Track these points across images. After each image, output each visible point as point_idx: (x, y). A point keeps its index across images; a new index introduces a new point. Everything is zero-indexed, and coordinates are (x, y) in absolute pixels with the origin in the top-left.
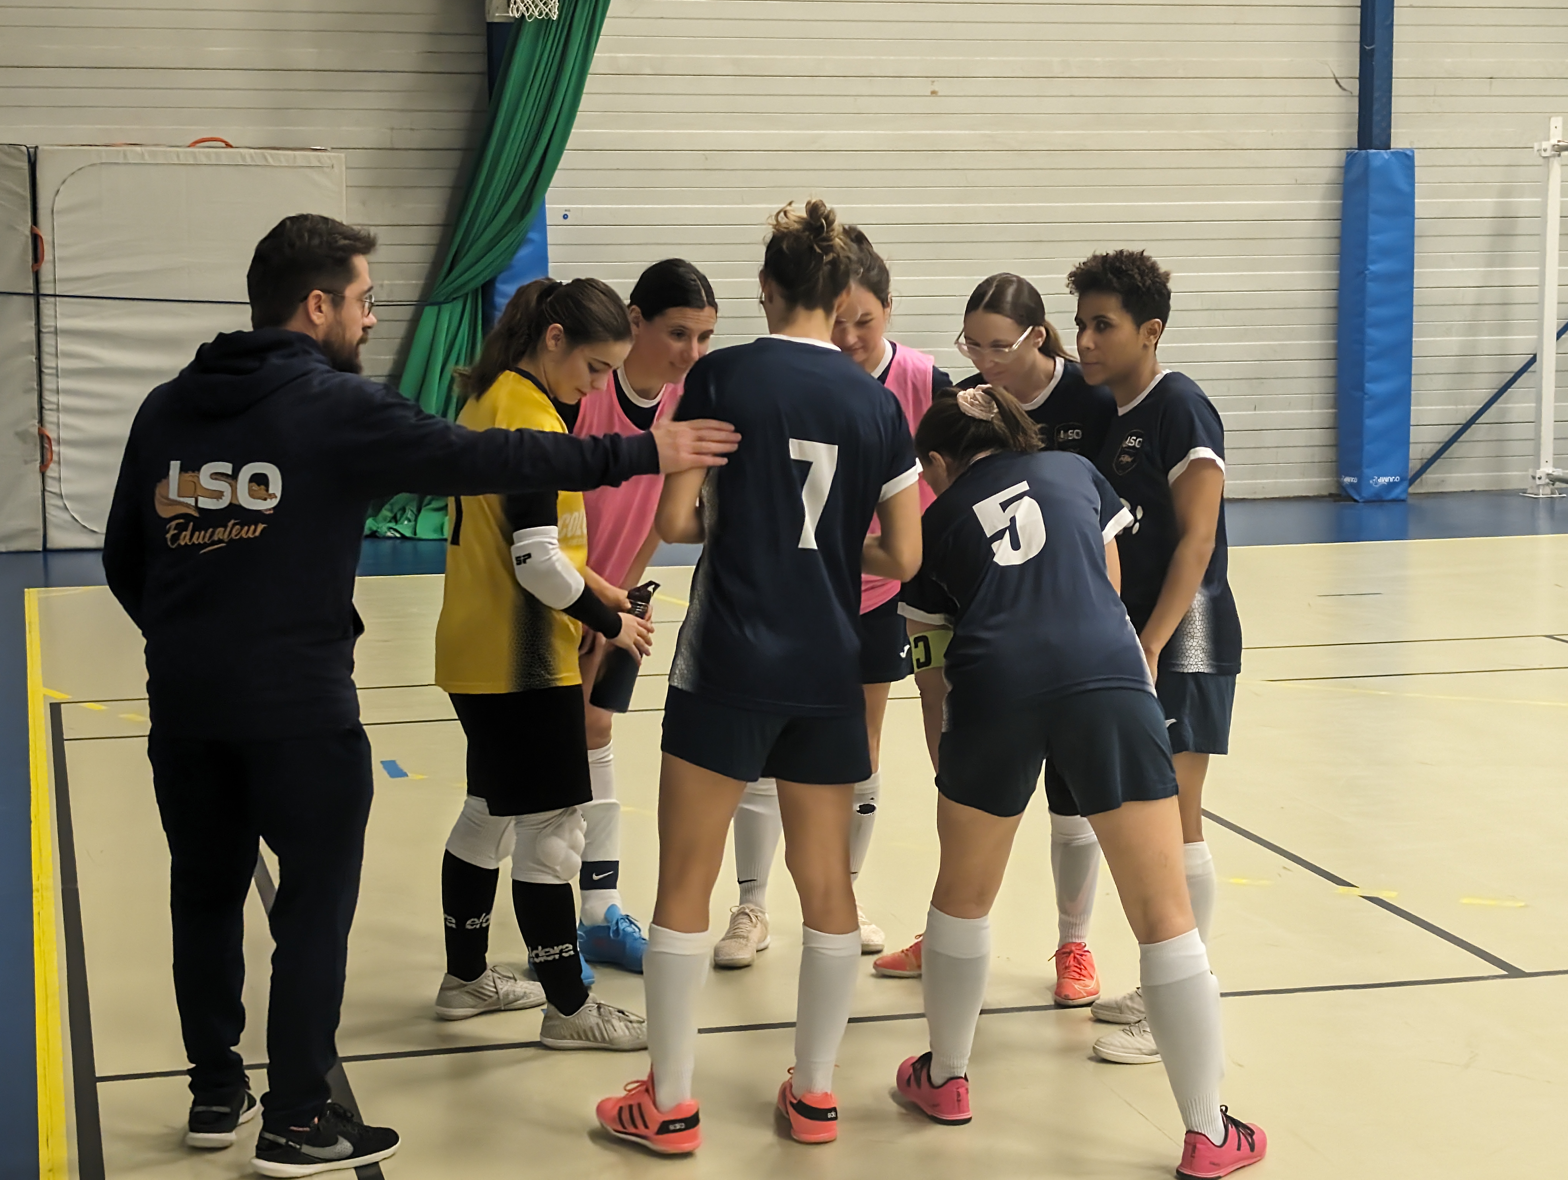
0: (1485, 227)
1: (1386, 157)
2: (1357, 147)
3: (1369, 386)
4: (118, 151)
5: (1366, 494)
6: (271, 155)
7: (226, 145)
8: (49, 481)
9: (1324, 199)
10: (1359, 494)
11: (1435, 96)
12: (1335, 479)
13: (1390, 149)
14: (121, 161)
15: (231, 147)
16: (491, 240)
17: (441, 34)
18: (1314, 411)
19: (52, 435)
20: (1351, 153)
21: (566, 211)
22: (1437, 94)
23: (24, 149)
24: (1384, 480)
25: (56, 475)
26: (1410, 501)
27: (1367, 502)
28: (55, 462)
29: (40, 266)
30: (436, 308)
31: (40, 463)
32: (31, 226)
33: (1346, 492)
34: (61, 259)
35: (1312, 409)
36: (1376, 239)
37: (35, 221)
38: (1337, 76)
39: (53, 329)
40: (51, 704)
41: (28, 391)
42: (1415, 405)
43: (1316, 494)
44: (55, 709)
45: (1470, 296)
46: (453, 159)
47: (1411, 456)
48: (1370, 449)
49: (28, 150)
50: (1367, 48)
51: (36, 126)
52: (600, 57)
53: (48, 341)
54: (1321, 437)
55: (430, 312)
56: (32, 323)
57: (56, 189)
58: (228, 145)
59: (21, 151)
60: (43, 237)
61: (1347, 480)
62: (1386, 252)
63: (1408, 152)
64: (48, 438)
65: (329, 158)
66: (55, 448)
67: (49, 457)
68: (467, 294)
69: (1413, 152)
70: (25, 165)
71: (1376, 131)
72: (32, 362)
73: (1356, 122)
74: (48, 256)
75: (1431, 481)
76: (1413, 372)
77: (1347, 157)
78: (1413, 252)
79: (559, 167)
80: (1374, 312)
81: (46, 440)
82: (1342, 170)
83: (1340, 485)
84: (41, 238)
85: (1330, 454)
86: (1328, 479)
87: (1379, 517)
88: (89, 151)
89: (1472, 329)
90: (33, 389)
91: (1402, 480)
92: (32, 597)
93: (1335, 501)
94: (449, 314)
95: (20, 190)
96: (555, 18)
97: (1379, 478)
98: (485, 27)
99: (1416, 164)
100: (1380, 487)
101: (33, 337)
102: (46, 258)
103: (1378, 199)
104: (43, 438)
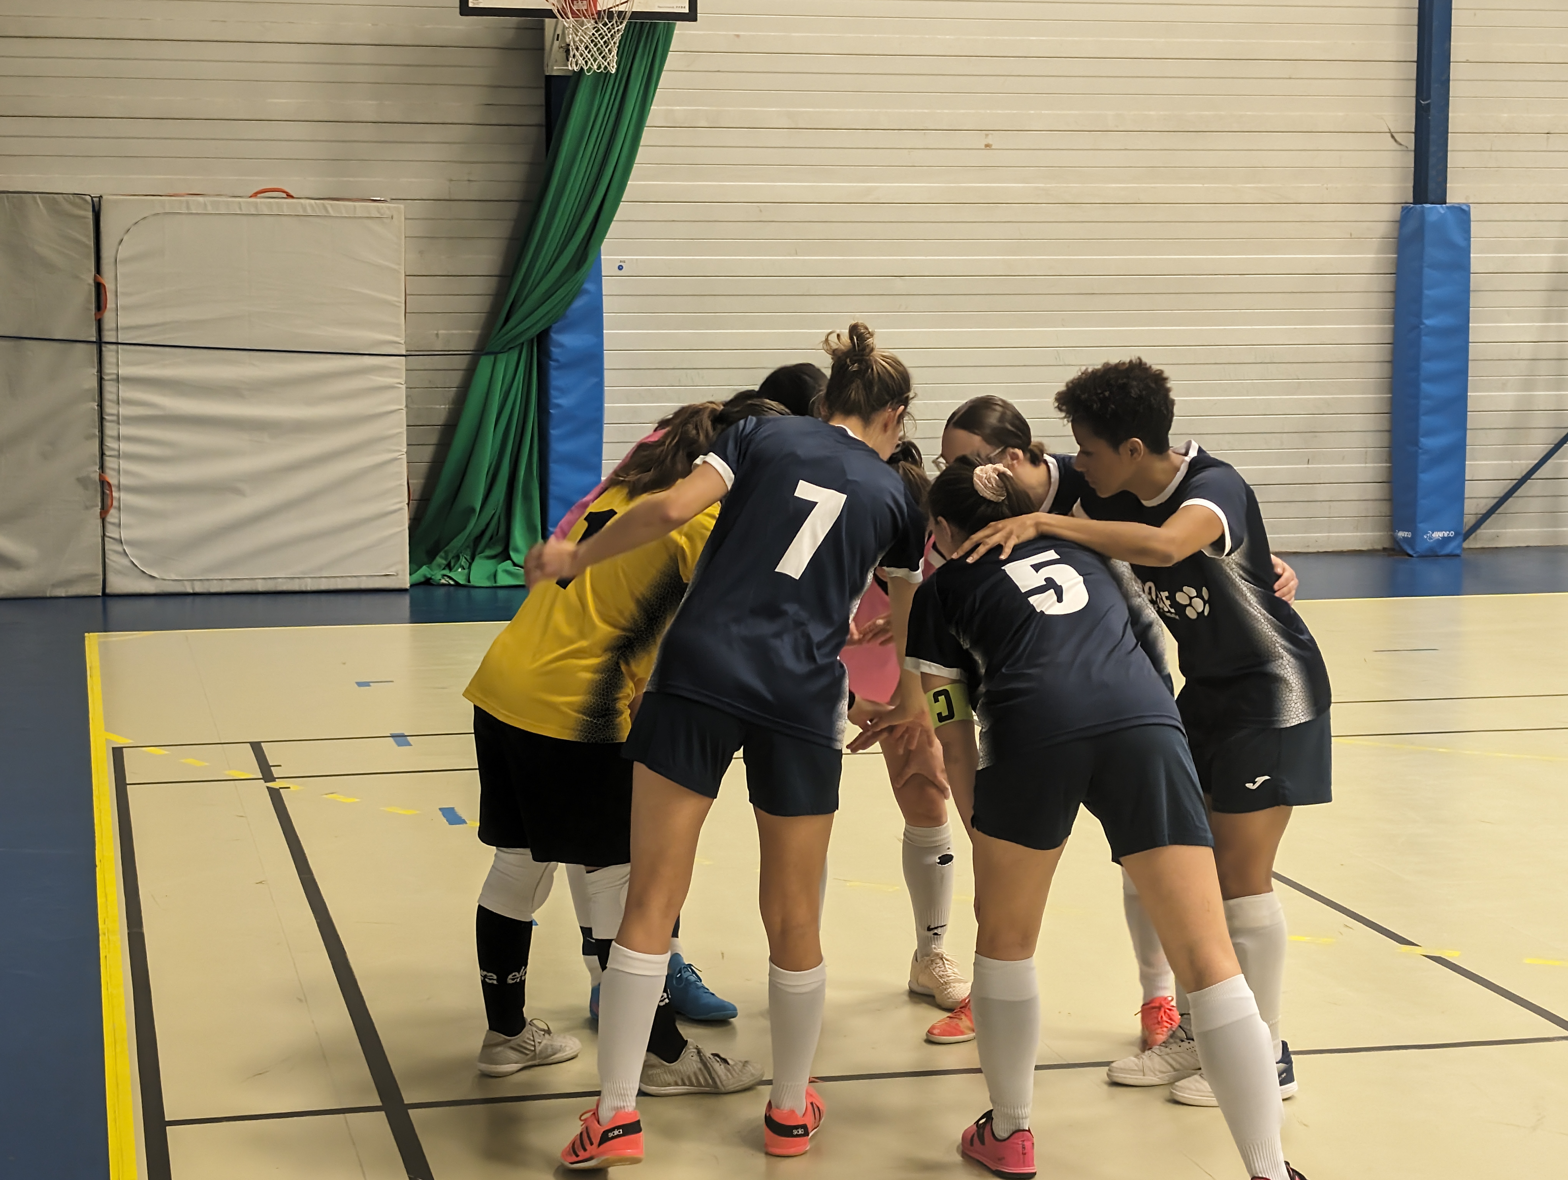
0: (1542, 281)
1: (1442, 211)
2: (1411, 201)
3: (1423, 440)
4: (180, 201)
5: (1421, 548)
6: (331, 205)
7: (287, 195)
8: (109, 528)
9: (1377, 253)
10: (1413, 549)
11: (1491, 151)
12: (1389, 533)
13: (1445, 203)
14: (184, 211)
15: (292, 197)
16: (547, 291)
17: (500, 87)
18: (1367, 465)
19: (113, 481)
20: (1407, 207)
21: (621, 262)
22: (1494, 149)
23: (88, 198)
24: (1438, 535)
25: (116, 521)
26: (1464, 555)
27: (1422, 556)
28: (115, 508)
29: (102, 315)
30: (492, 357)
31: (101, 509)
32: (95, 276)
33: (1400, 547)
34: (125, 308)
35: (1366, 463)
36: (1430, 294)
37: (98, 269)
38: (1392, 131)
39: (114, 377)
40: (113, 748)
41: (89, 437)
42: (1470, 460)
43: (1370, 548)
44: (118, 753)
45: (1527, 351)
46: (510, 211)
47: (1466, 511)
48: (1424, 504)
49: (92, 201)
50: (1423, 102)
51: (100, 176)
52: (657, 110)
53: (109, 388)
54: (1374, 491)
55: (485, 363)
56: (95, 371)
57: (121, 238)
58: (289, 196)
59: (86, 201)
60: (107, 286)
61: (1401, 534)
62: (1441, 306)
63: (1464, 207)
64: (109, 483)
65: (389, 208)
66: (115, 494)
67: (109, 503)
68: (523, 344)
69: (1469, 207)
70: (90, 215)
71: (1432, 186)
72: (94, 409)
73: (1412, 177)
74: (110, 304)
75: (1485, 537)
76: (1468, 427)
77: (1402, 211)
78: (1469, 307)
79: (615, 219)
80: (1429, 367)
81: (107, 487)
82: (1398, 224)
83: (1395, 540)
84: (104, 286)
85: (1384, 508)
86: (1382, 533)
87: (1434, 573)
88: (152, 200)
89: (1528, 384)
90: (94, 435)
91: (1457, 534)
92: (93, 641)
93: (1389, 555)
94: (505, 364)
95: (84, 239)
96: (614, 71)
97: (1433, 533)
98: (544, 79)
99: (1472, 218)
100: (1434, 541)
101: (95, 384)
102: (108, 306)
103: (1433, 253)
104: (104, 484)
